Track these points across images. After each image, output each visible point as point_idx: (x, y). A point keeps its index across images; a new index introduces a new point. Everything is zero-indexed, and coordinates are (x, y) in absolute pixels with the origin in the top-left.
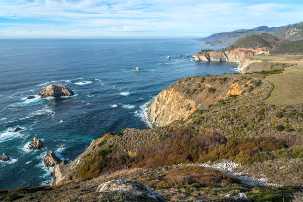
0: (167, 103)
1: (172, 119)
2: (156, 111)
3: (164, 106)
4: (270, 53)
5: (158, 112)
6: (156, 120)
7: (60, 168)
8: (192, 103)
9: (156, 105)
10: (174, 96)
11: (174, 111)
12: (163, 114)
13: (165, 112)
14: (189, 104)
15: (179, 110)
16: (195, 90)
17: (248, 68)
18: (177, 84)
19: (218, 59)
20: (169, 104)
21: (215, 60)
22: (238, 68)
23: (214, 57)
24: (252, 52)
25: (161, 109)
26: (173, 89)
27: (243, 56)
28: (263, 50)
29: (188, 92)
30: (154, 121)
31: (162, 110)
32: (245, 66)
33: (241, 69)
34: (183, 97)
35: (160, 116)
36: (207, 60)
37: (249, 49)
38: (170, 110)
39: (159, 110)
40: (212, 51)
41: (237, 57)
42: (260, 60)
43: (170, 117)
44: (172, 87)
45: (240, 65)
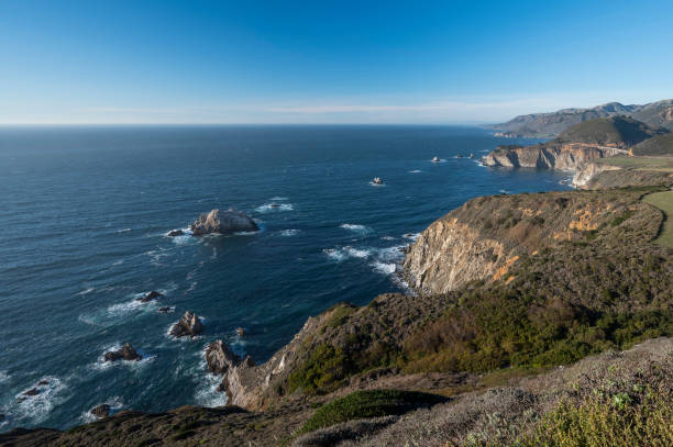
0: (445, 246)
1: (457, 277)
2: (423, 262)
3: (438, 253)
4: (633, 152)
5: (427, 265)
6: (422, 281)
8: (498, 247)
9: (421, 251)
10: (459, 232)
11: (461, 262)
12: (438, 269)
13: (442, 265)
14: (491, 251)
15: (470, 260)
16: (501, 221)
17: (594, 180)
18: (464, 209)
19: (531, 163)
20: (449, 250)
21: (527, 165)
22: (575, 181)
23: (527, 161)
24: (597, 150)
25: (432, 259)
26: (456, 220)
27: (581, 158)
28: (620, 148)
29: (489, 226)
30: (418, 283)
31: (435, 260)
32: (588, 178)
33: (580, 182)
34: (477, 235)
35: (432, 273)
36: (511, 165)
37: (593, 146)
38: (452, 261)
39: (428, 260)
40: (521, 147)
41: (570, 160)
42: (616, 166)
43: (452, 274)
44: (454, 215)
45: (578, 174)
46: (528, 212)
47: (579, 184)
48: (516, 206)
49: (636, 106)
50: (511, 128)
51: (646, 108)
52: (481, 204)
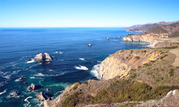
0: (110, 65)
2: (103, 70)
3: (108, 68)
4: (168, 36)
5: (104, 71)
6: (103, 76)
7: (47, 102)
8: (126, 65)
9: (102, 67)
10: (114, 61)
11: (114, 70)
13: (109, 71)
14: (124, 67)
15: (117, 69)
16: (127, 58)
17: (156, 45)
18: (116, 54)
19: (137, 39)
22: (150, 45)
23: (135, 39)
24: (157, 36)
26: (113, 57)
27: (152, 38)
28: (164, 35)
29: (123, 59)
30: (101, 77)
31: (106, 69)
32: (154, 44)
34: (120, 62)
35: (106, 73)
38: (112, 70)
39: (104, 69)
40: (134, 35)
41: (149, 39)
42: (163, 41)
43: (112, 74)
45: (151, 43)
46: (135, 55)
47: (152, 46)
48: (131, 53)
50: (131, 29)
52: (121, 52)
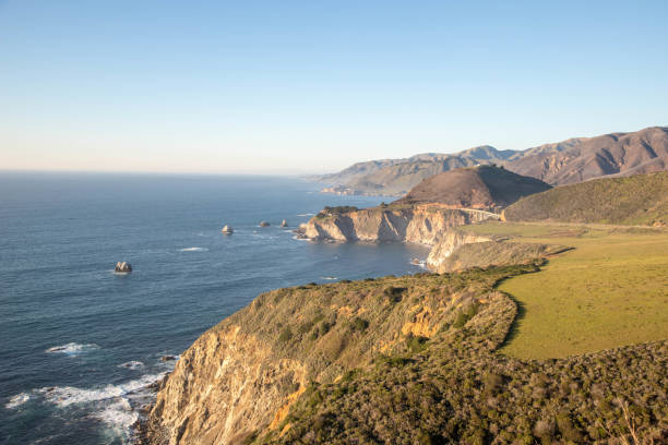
0: (220, 373)
1: (237, 425)
2: (182, 405)
3: (209, 387)
4: (506, 216)
5: (190, 409)
6: (179, 438)
8: (300, 370)
9: (181, 385)
10: (242, 350)
11: (243, 401)
12: (207, 415)
13: (212, 409)
14: (290, 377)
15: (257, 395)
16: (306, 328)
17: (454, 258)
18: (252, 311)
19: (371, 232)
20: (225, 380)
21: (366, 237)
22: (430, 260)
24: (462, 213)
25: (198, 398)
26: (237, 329)
27: (440, 226)
28: (491, 210)
29: (288, 336)
31: (202, 399)
32: (447, 254)
33: (436, 262)
34: (269, 351)
35: (196, 423)
36: (343, 237)
37: (454, 207)
38: (229, 398)
39: (192, 400)
40: (357, 210)
41: (424, 228)
42: (485, 235)
43: (230, 421)
44: (236, 320)
45: (434, 249)
46: (347, 312)
47: (435, 264)
48: (328, 302)
49: (513, 152)
50: (345, 181)
51: (527, 154)
52: (277, 300)
